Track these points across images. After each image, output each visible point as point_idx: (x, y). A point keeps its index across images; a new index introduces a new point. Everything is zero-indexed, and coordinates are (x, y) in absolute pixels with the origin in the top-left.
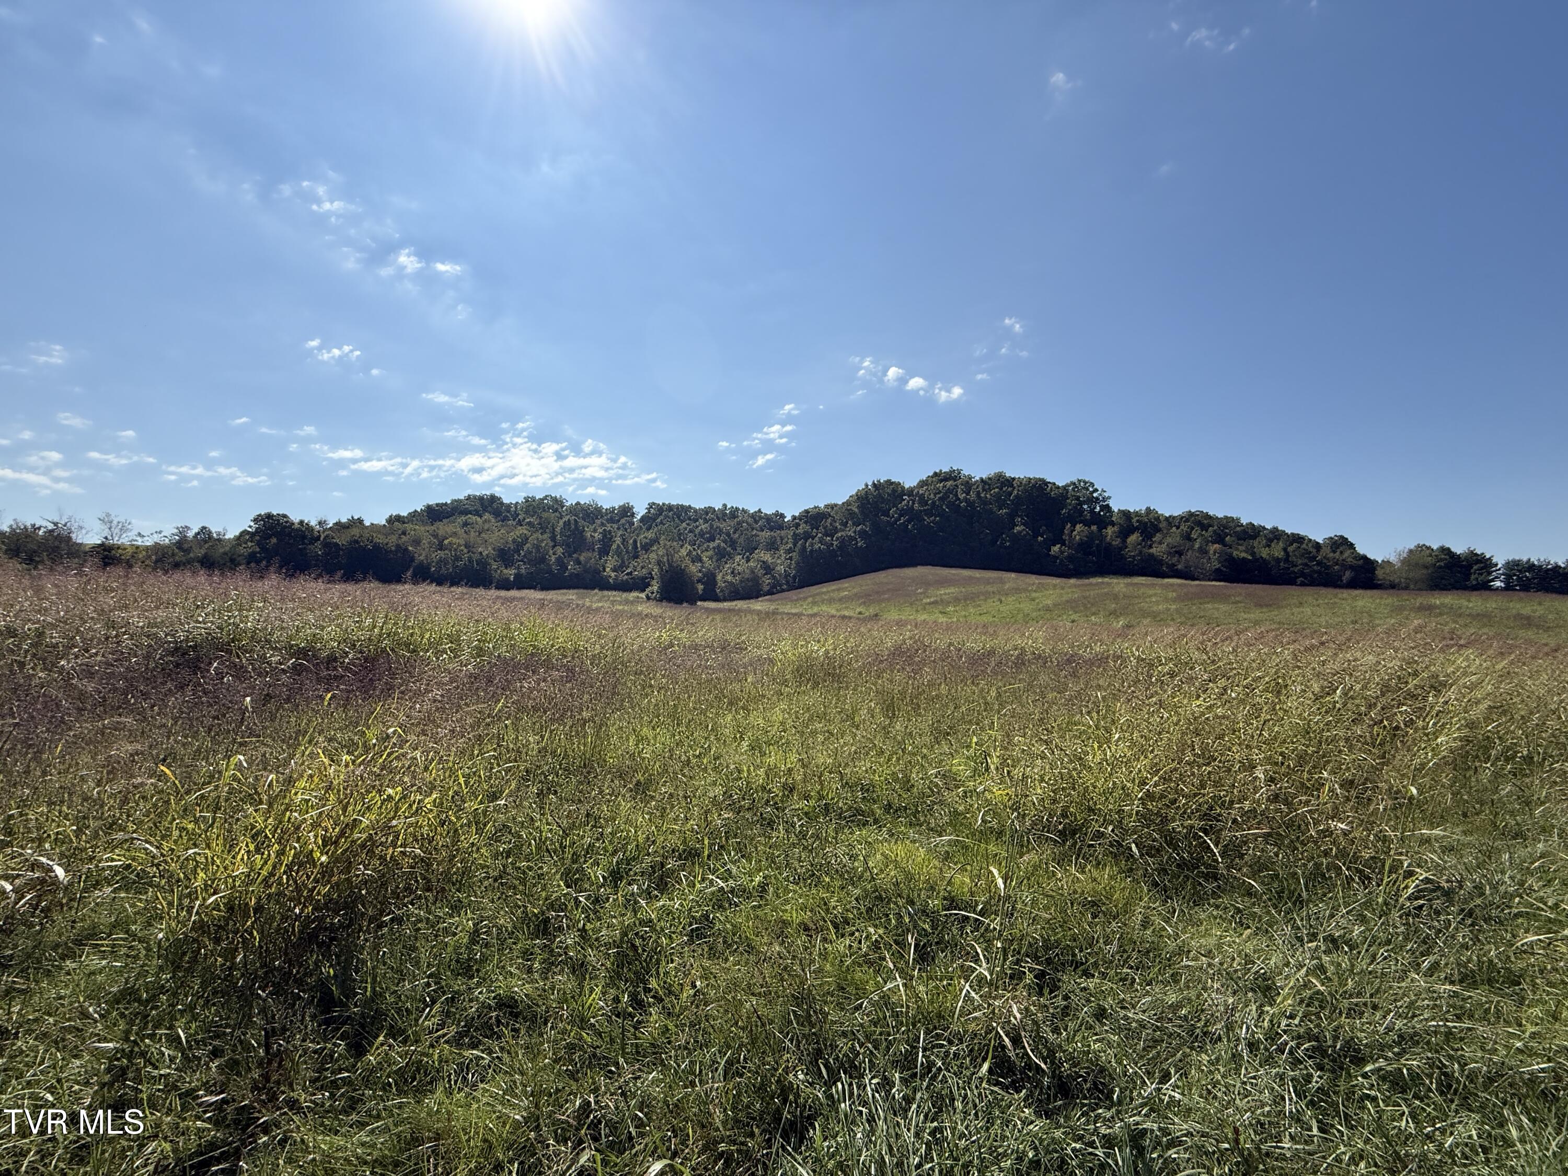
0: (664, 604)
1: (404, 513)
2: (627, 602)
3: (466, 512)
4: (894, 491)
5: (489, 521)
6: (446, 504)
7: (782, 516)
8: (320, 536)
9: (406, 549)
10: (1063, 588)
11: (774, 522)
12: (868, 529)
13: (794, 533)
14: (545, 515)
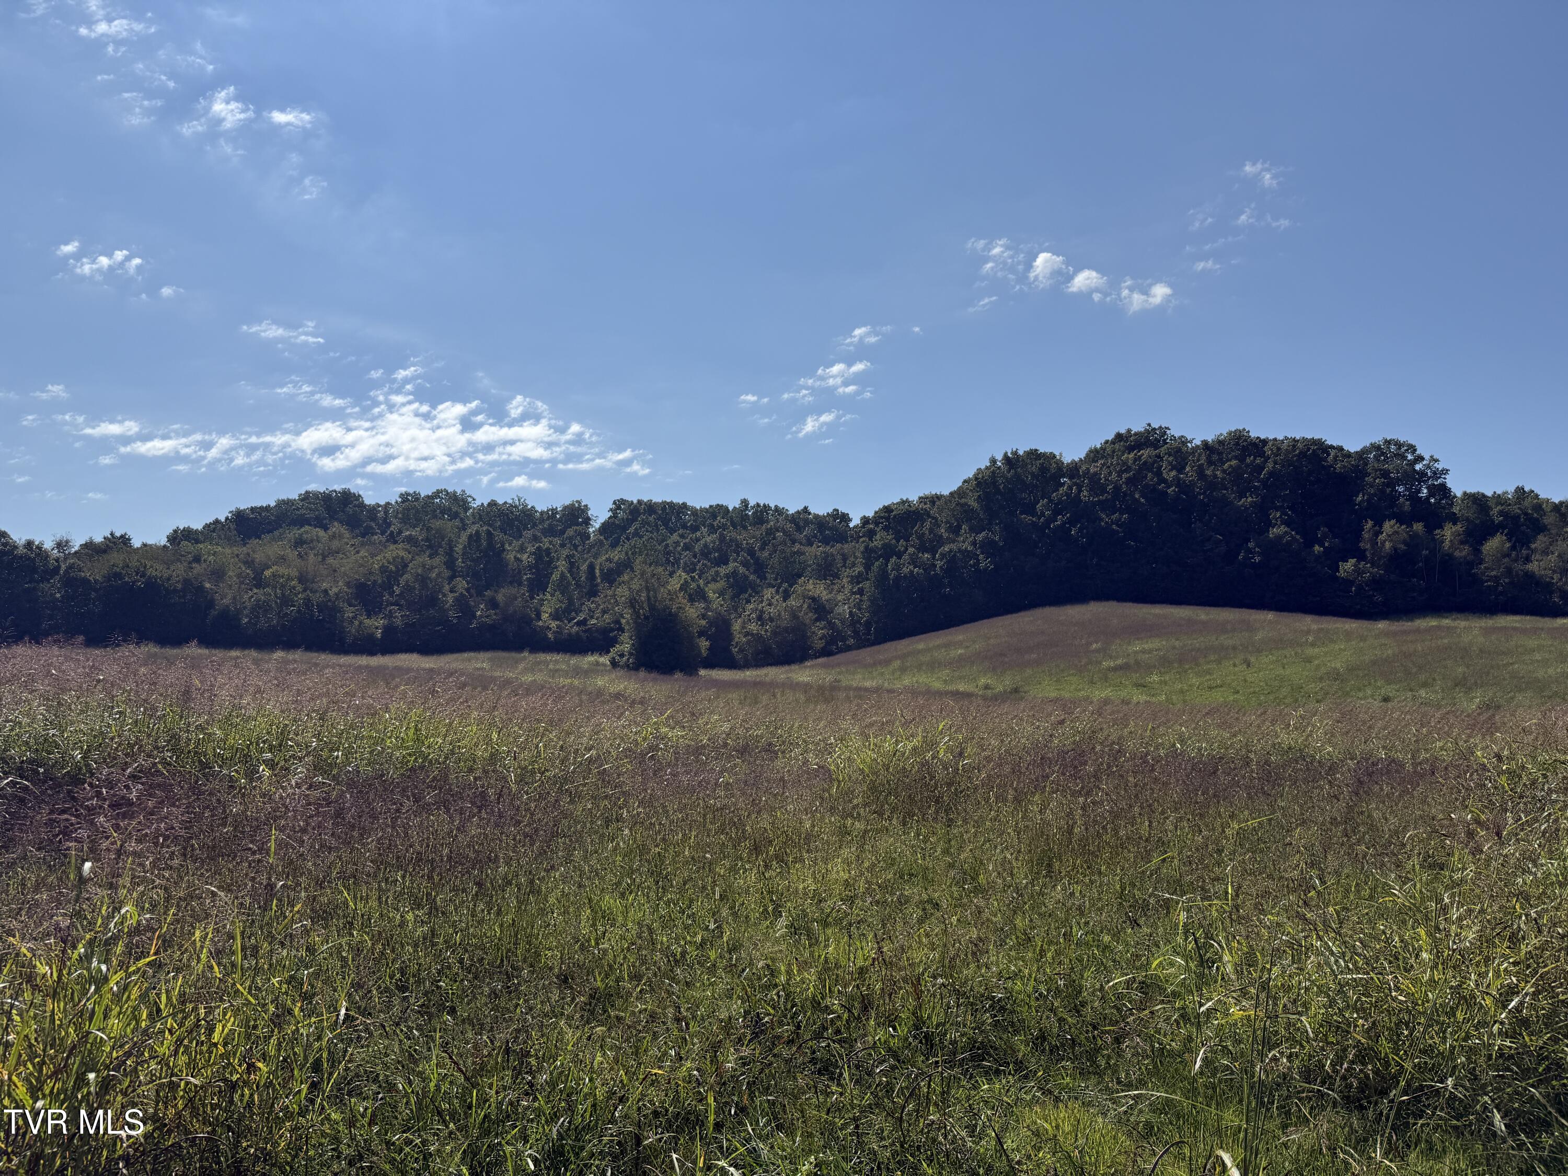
0: (642, 674)
1: (198, 525)
2: (577, 672)
3: (301, 521)
4: (1043, 469)
5: (341, 536)
6: (267, 508)
7: (845, 518)
8: (59, 567)
9: (201, 589)
10: (1363, 639)
11: (830, 529)
12: (997, 539)
13: (866, 548)
14: (437, 524)
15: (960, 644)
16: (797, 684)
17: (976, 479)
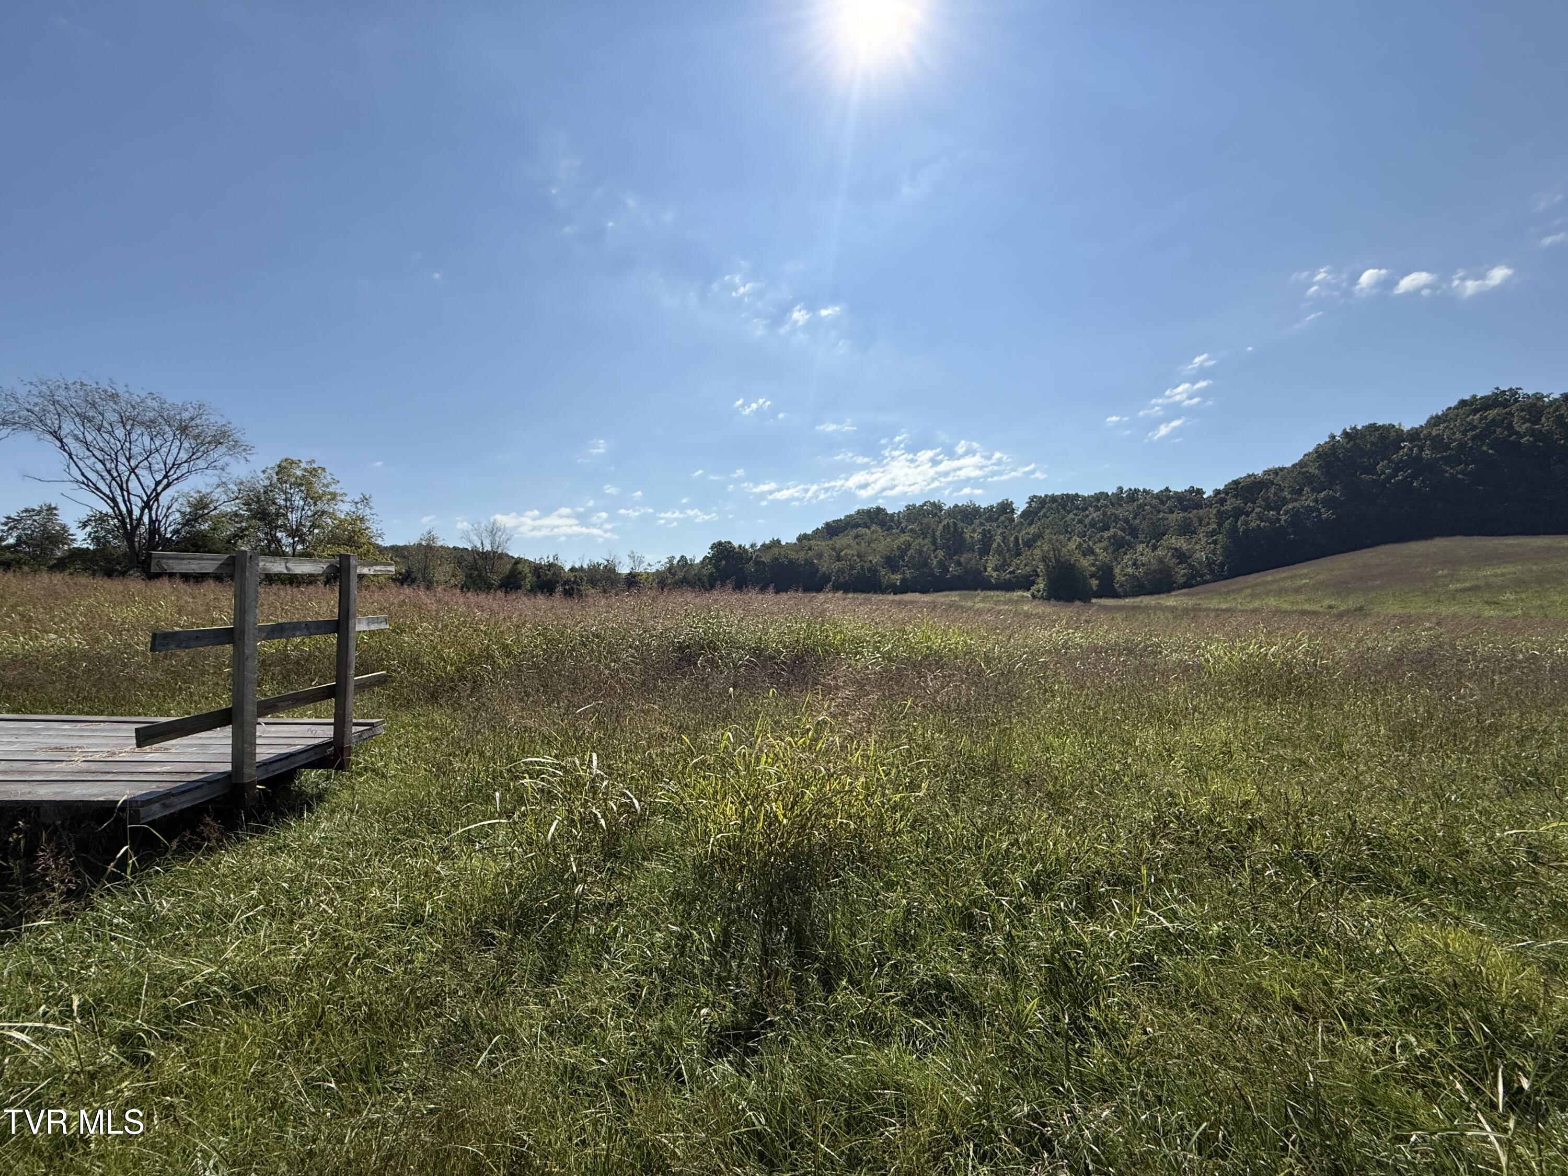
0: (1053, 602)
2: (1010, 601)
4: (1382, 438)
5: (877, 531)
7: (1200, 492)
8: (752, 556)
9: (813, 563)
11: (1188, 500)
12: (1338, 495)
13: (1218, 511)
14: (925, 520)
15: (1305, 576)
16: (1166, 607)
17: (1317, 452)
